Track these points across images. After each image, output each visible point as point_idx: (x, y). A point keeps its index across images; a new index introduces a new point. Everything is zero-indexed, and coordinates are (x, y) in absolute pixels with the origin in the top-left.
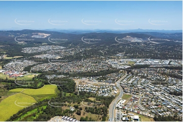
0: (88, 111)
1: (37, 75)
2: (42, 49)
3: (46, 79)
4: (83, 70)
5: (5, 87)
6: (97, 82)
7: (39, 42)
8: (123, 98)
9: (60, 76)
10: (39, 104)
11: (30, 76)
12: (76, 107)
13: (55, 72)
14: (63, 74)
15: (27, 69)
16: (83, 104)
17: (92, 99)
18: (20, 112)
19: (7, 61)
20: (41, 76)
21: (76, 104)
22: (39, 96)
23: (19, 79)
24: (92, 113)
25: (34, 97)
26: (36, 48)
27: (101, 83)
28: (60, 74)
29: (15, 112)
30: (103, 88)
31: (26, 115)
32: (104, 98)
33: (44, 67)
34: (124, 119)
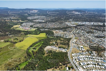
0: (61, 44)
1: (36, 29)
2: (36, 17)
3: (40, 30)
4: (56, 27)
5: (24, 34)
6: (63, 32)
7: (34, 15)
8: (75, 39)
9: (46, 29)
10: (40, 41)
11: (34, 29)
13: (44, 28)
14: (47, 28)
15: (31, 26)
16: (59, 41)
17: (62, 39)
18: (33, 44)
19: (22, 23)
20: (38, 29)
21: (56, 41)
22: (39, 38)
23: (29, 31)
24: (63, 44)
25: (37, 38)
26: (33, 17)
27: (64, 33)
28: (46, 28)
29: (31, 44)
30: (66, 35)
31: (35, 45)
32: (67, 39)
33: (38, 25)
34: (77, 47)
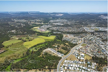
0: (62, 48)
1: (50, 31)
2: (58, 20)
3: (53, 33)
4: (70, 31)
5: (37, 35)
6: (73, 37)
7: (58, 18)
8: (82, 45)
10: (45, 43)
11: (48, 31)
12: (58, 46)
16: (62, 45)
17: (67, 44)
18: (37, 44)
22: (47, 39)
23: (43, 32)
24: (64, 49)
25: (45, 39)
26: (55, 20)
27: (75, 37)
28: (59, 32)
30: (75, 40)
31: (39, 46)
32: (72, 44)
33: (55, 28)
34: (76, 54)
